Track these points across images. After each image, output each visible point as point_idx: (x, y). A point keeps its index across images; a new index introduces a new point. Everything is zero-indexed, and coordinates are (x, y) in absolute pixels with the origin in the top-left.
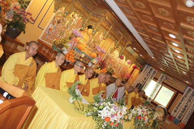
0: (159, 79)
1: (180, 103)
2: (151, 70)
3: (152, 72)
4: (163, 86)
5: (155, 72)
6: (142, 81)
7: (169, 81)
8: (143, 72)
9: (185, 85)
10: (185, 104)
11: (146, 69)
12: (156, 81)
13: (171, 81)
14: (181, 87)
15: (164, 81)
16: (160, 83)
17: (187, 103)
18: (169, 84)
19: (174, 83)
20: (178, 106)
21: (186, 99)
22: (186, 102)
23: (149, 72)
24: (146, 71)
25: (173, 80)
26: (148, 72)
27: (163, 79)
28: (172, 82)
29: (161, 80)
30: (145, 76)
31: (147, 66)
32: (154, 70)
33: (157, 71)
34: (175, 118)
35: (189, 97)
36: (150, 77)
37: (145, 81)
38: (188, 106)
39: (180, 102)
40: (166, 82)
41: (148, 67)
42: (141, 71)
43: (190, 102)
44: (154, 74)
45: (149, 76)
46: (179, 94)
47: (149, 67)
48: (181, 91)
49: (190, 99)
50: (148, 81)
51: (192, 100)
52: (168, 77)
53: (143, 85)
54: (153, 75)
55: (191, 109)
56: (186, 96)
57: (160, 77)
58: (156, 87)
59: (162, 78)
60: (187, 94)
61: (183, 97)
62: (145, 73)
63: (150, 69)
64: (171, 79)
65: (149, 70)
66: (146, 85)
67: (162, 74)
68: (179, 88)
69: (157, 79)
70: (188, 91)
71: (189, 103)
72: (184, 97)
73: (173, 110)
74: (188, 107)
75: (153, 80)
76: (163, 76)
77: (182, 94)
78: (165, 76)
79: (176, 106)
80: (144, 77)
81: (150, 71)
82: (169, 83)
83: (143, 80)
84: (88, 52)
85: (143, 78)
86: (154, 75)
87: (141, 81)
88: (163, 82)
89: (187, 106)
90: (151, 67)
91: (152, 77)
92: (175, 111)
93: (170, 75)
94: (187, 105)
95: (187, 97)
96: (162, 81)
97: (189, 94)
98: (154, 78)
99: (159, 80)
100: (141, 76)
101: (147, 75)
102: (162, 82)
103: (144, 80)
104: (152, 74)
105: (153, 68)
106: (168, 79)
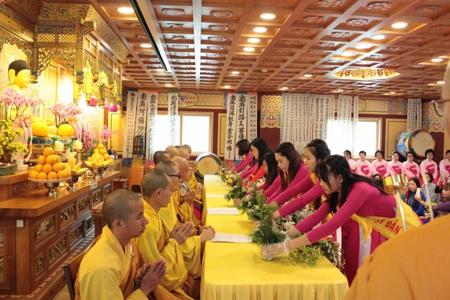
0: (169, 107)
1: (230, 130)
2: (143, 96)
3: (148, 101)
4: (184, 117)
5: (153, 97)
6: (137, 128)
7: (190, 100)
8: (128, 109)
9: (221, 93)
10: (238, 128)
11: (133, 99)
12: (167, 114)
13: (193, 100)
14: (216, 100)
15: (180, 106)
16: (175, 114)
17: (241, 124)
18: (191, 106)
19: (200, 100)
20: (229, 137)
21: (234, 117)
22: (239, 123)
23: (143, 104)
24: (135, 104)
25: (194, 95)
26: (139, 104)
27: (177, 102)
28: (196, 101)
29: (174, 107)
30: (138, 116)
31: (130, 93)
32: (149, 95)
33: (156, 94)
34: (235, 160)
35: (238, 112)
36: (149, 111)
37: (144, 126)
38: (245, 127)
39: (228, 128)
40: (185, 106)
41: (133, 95)
42: (124, 109)
43: (245, 119)
44: (153, 102)
45: (145, 111)
46: (220, 115)
47: (136, 93)
48: (220, 108)
49: (242, 114)
50: (149, 123)
51: (245, 114)
52: (183, 94)
53: (144, 135)
54: (153, 106)
55: (251, 131)
56: (232, 113)
57: (170, 102)
58: (172, 126)
59: (173, 103)
60: (232, 108)
61: (228, 116)
62: (134, 110)
63: (140, 96)
64: (192, 95)
65: (140, 100)
66: (150, 130)
67: (170, 95)
68: (213, 104)
69: (166, 109)
70: (232, 102)
71: (244, 122)
72: (231, 116)
73: (226, 149)
74: (245, 130)
75: (158, 114)
76: (173, 97)
77: (225, 111)
78: (177, 95)
79: (227, 139)
80: (138, 118)
81: (142, 102)
82: (191, 105)
83: (137, 125)
85: (137, 122)
86: (156, 104)
87: (137, 130)
88: (179, 110)
89: (243, 128)
90: (141, 92)
91: (153, 110)
92: (230, 148)
94: (241, 127)
95: (235, 113)
96: (177, 107)
97: (235, 106)
98: (159, 109)
99: (169, 109)
100: (130, 120)
101: (142, 111)
102: (177, 110)
103: (141, 125)
104: (150, 105)
105: (146, 92)
106: (186, 97)
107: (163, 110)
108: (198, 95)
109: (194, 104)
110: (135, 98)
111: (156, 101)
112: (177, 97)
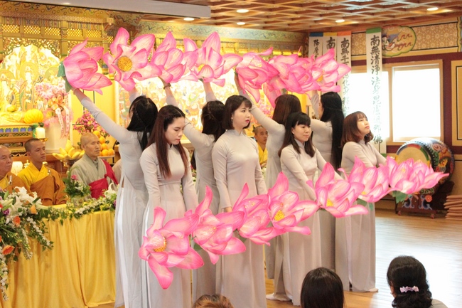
0: (369, 58)
2: (331, 43)
3: (338, 51)
5: (345, 42)
7: (402, 41)
9: (454, 19)
11: (316, 50)
12: (365, 71)
13: (407, 41)
14: (446, 35)
15: (386, 53)
16: (377, 69)
18: (405, 52)
19: (419, 38)
25: (409, 31)
27: (380, 48)
28: (412, 42)
29: (377, 57)
31: (311, 40)
32: (339, 39)
33: (349, 37)
40: (395, 52)
41: (316, 42)
44: (344, 51)
46: (454, 64)
47: (320, 39)
48: (454, 50)
52: (390, 31)
54: (344, 58)
57: (369, 48)
58: (374, 92)
59: (374, 50)
63: (326, 44)
64: (405, 31)
67: (369, 37)
68: (442, 44)
69: (363, 63)
75: (353, 71)
76: (374, 40)
78: (379, 35)
82: (404, 49)
84: (11, 120)
86: (349, 55)
88: (385, 61)
90: (326, 37)
93: (394, 23)
96: (380, 56)
98: (354, 63)
99: (369, 62)
102: (380, 61)
104: (340, 57)
105: (334, 36)
106: (396, 36)
107: (359, 64)
108: (415, 29)
109: (410, 47)
110: (320, 47)
111: (349, 49)
112: (380, 39)
